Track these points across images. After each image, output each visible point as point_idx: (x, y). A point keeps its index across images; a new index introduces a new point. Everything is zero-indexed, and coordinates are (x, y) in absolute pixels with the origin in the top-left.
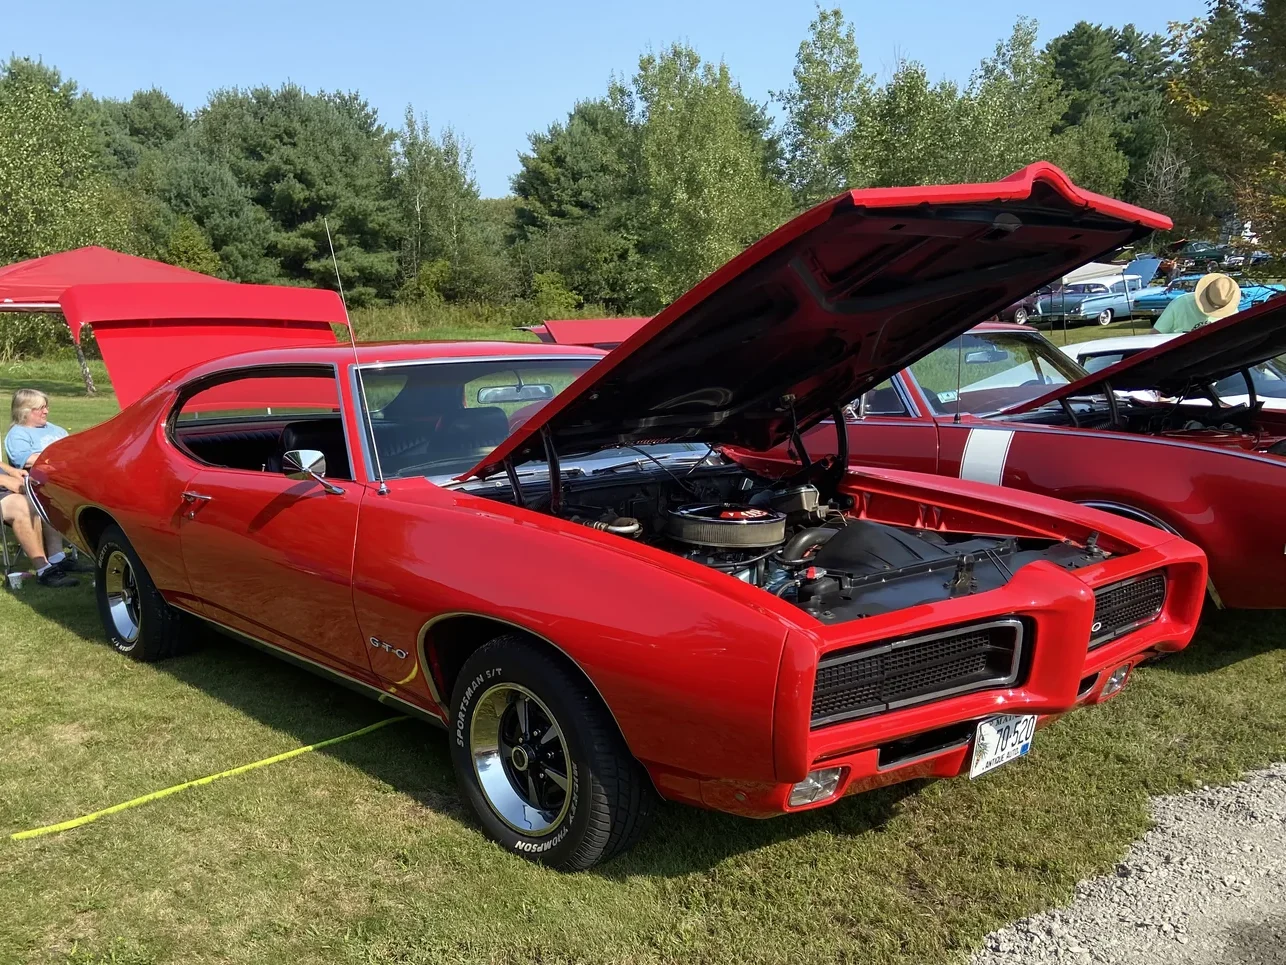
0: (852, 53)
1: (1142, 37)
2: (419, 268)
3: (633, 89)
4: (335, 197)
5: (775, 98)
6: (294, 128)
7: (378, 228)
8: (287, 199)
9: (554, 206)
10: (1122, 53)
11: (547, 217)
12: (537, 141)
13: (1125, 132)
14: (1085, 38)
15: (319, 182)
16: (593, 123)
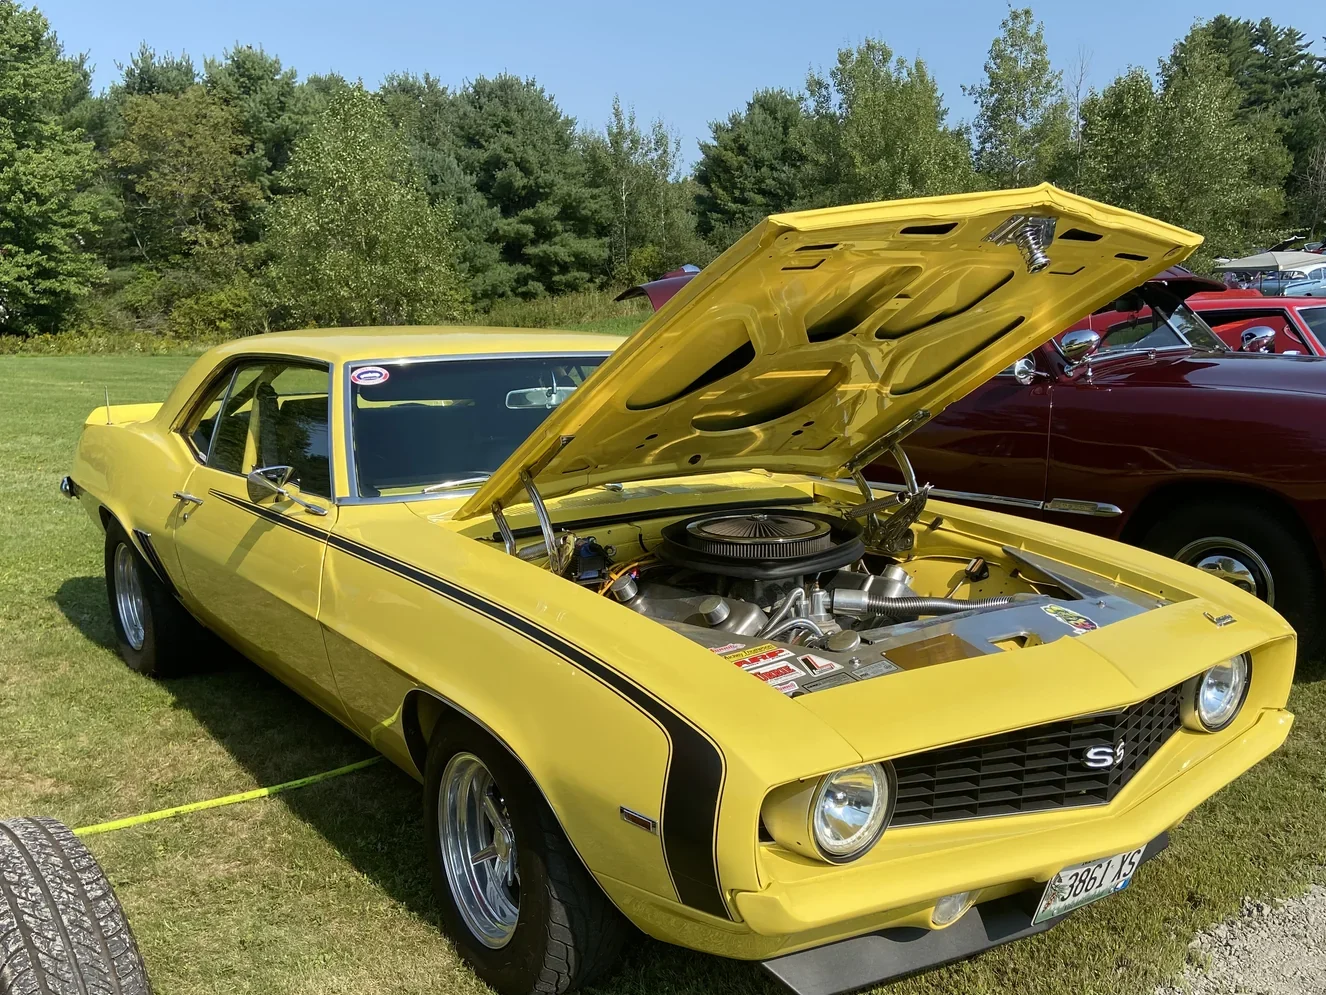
0: (1039, 50)
1: (1278, 30)
2: (629, 254)
3: (831, 82)
4: (551, 185)
5: (967, 92)
6: (511, 118)
7: (590, 213)
8: (508, 186)
9: (737, 193)
10: (1259, 46)
11: (729, 204)
12: (718, 129)
13: (1286, 127)
14: (1224, 31)
15: (537, 171)
16: (772, 112)
